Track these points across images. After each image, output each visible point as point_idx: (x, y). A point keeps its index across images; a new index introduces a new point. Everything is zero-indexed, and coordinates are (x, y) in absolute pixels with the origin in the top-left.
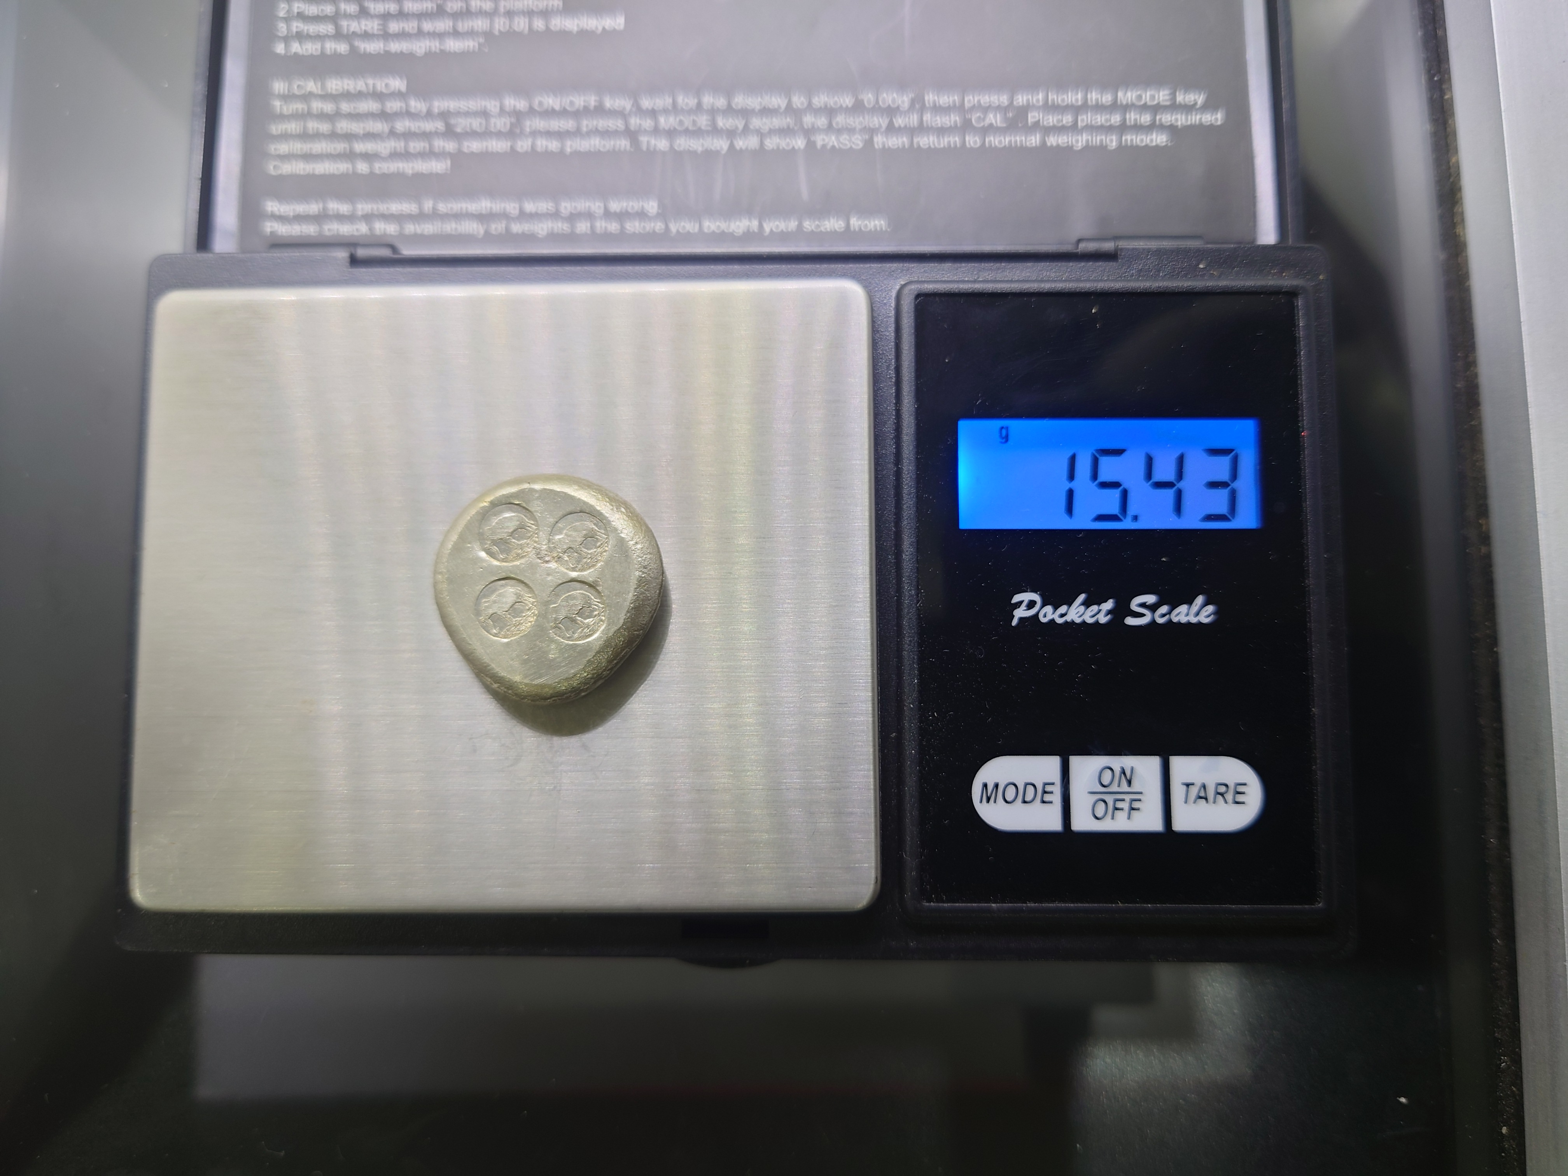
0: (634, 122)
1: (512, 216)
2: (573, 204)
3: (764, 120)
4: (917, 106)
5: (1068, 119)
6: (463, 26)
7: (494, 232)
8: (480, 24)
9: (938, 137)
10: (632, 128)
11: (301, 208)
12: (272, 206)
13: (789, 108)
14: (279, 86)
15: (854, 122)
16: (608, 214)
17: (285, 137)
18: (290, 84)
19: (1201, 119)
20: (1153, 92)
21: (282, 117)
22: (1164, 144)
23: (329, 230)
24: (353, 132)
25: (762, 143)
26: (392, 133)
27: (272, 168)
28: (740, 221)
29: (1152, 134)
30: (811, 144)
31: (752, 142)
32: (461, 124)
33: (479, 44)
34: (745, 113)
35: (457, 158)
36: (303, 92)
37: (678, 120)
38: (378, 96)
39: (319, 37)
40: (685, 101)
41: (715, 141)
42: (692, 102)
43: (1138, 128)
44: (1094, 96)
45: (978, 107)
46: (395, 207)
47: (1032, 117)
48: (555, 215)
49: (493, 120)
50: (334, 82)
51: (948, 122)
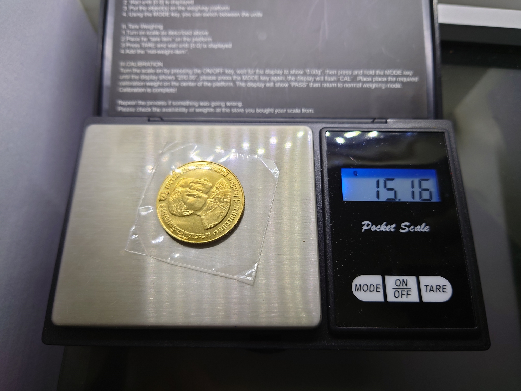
0: (235, 77)
1: (196, 106)
2: (215, 103)
3: (275, 78)
4: (323, 74)
5: (370, 79)
6: (181, 46)
7: (190, 112)
8: (186, 45)
9: (330, 84)
10: (234, 79)
11: (130, 103)
12: (120, 102)
13: (283, 74)
14: (122, 64)
15: (303, 79)
16: (226, 107)
17: (124, 80)
18: (126, 63)
19: (411, 80)
20: (396, 71)
21: (123, 74)
22: (399, 87)
23: (139, 110)
24: (146, 79)
25: (275, 85)
26: (159, 80)
27: (121, 90)
28: (268, 109)
29: (396, 84)
30: (290, 86)
31: (271, 84)
32: (180, 77)
33: (186, 52)
34: (269, 75)
35: (179, 88)
36: (130, 66)
37: (248, 77)
38: (154, 68)
39: (134, 48)
40: (251, 71)
41: (260, 84)
42: (253, 71)
43: (392, 82)
44: (378, 72)
45: (342, 75)
46: (159, 103)
47: (359, 78)
48: (210, 107)
49: (190, 76)
50: (140, 63)
51: (333, 79)
